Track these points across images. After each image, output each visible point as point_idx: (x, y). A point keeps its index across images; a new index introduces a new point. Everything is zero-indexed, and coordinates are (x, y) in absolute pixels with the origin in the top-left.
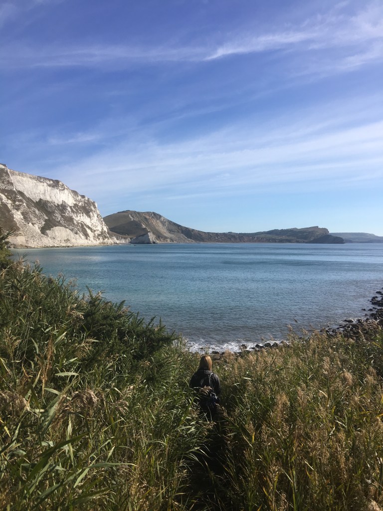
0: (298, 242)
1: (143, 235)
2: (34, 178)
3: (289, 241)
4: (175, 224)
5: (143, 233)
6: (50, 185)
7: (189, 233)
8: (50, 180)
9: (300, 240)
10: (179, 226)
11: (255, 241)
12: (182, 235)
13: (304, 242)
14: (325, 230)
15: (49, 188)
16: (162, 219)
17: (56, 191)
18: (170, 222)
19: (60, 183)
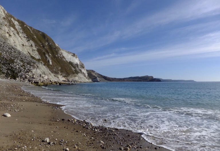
0: (144, 81)
1: (95, 79)
2: (67, 52)
3: (141, 81)
4: (100, 75)
5: (94, 78)
6: (72, 55)
7: (105, 78)
8: (72, 53)
9: (145, 81)
10: (101, 75)
11: (129, 81)
12: (103, 79)
13: (146, 81)
14: (152, 77)
15: (72, 57)
16: (95, 72)
17: (74, 58)
18: (98, 74)
19: (75, 55)
